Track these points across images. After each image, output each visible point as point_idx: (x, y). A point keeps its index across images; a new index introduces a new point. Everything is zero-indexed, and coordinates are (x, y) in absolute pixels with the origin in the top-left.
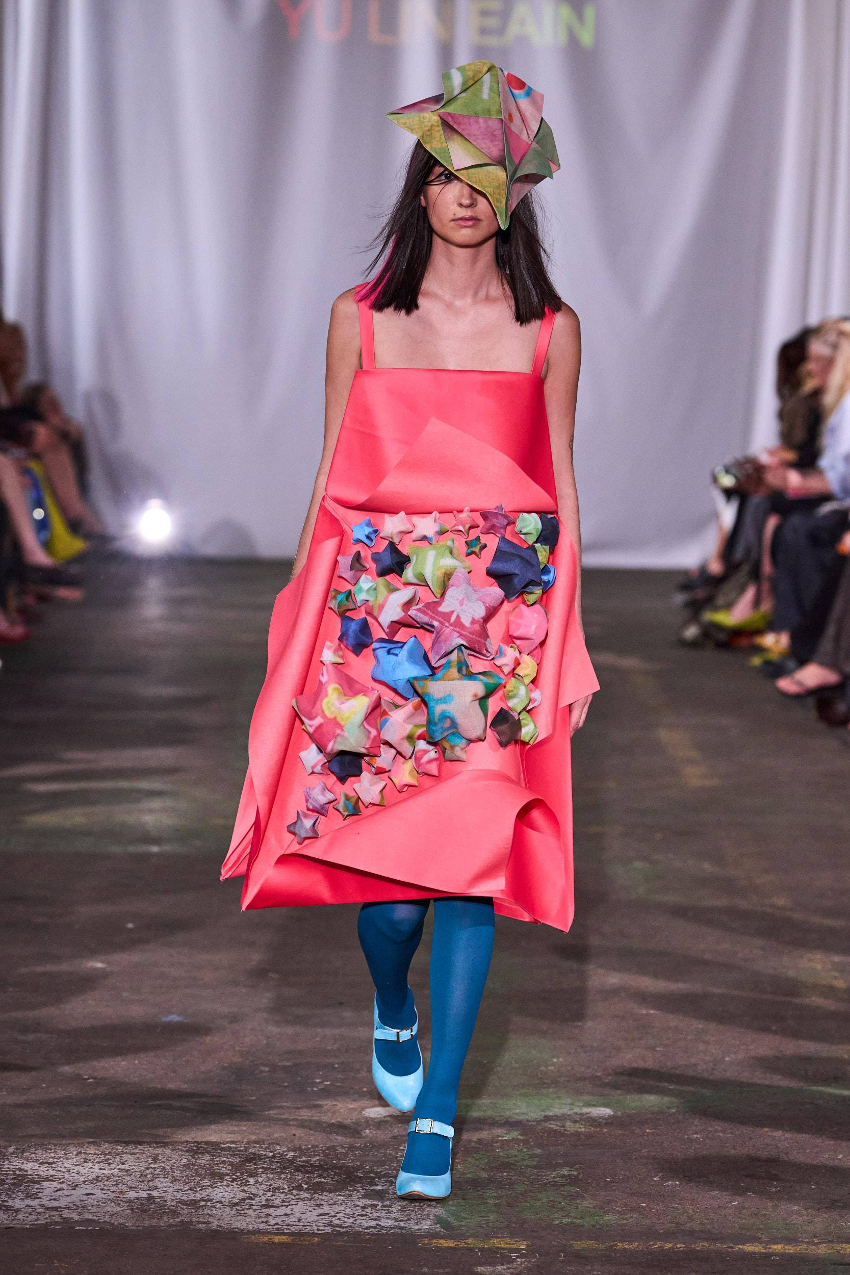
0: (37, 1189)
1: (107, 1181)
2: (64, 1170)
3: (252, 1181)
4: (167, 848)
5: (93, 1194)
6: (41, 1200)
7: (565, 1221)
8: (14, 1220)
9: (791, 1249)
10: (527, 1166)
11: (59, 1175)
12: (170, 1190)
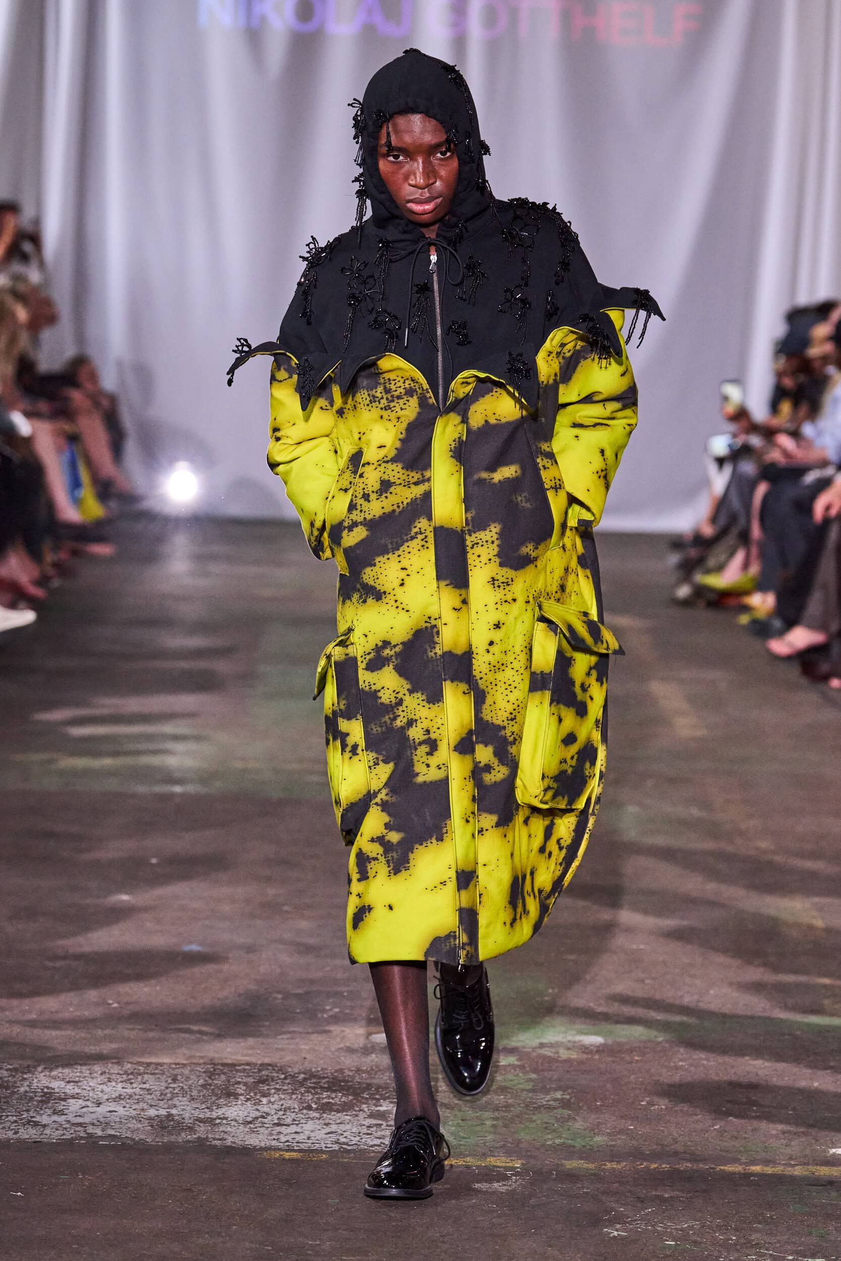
0: (64, 1106)
1: (129, 1099)
2: (89, 1089)
3: (264, 1100)
4: (190, 788)
5: (115, 1111)
6: (66, 1116)
7: (557, 1141)
8: (41, 1134)
9: (769, 1170)
10: (523, 1090)
11: (84, 1093)
12: (188, 1108)
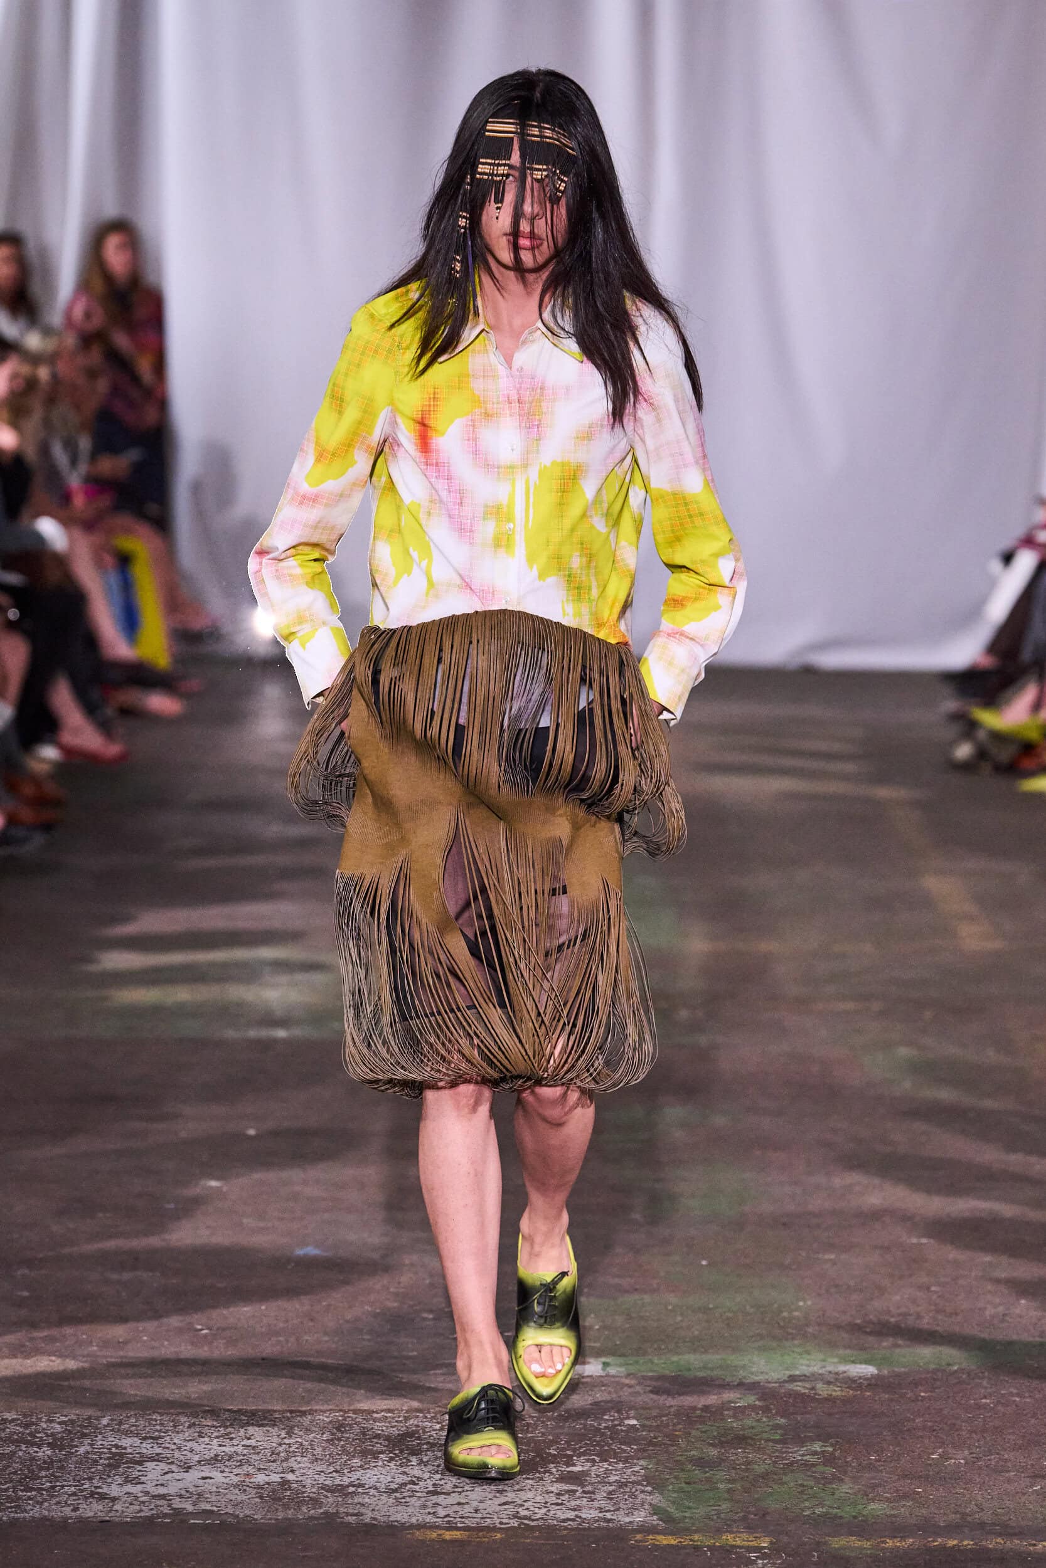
0: (139, 1471)
1: (229, 1460)
2: (174, 1447)
3: (414, 1460)
4: (298, 1032)
5: (211, 1478)
6: (143, 1486)
7: (818, 1510)
8: (110, 1511)
10: (768, 1441)
11: (168, 1453)
12: (310, 1472)
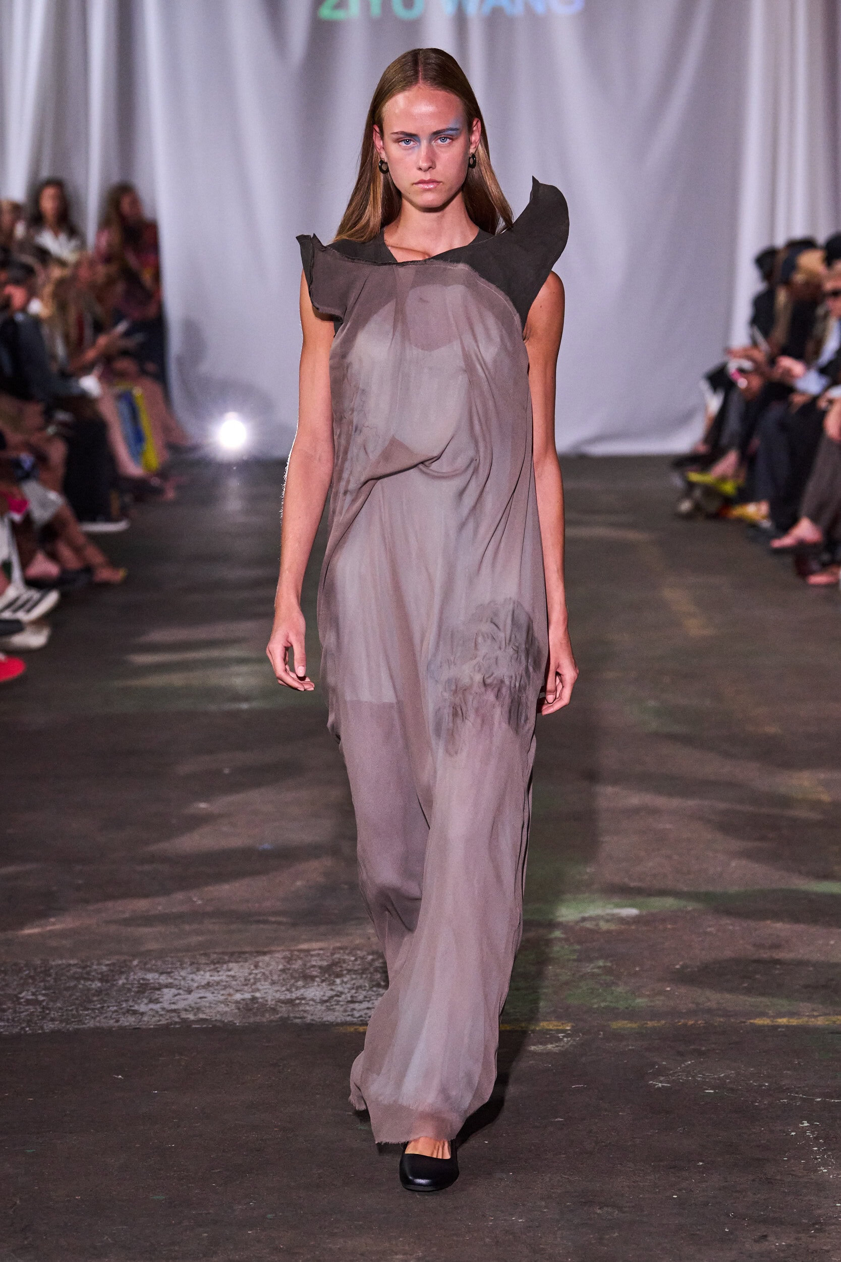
0: (159, 995)
1: (217, 986)
2: (180, 978)
3: (338, 981)
4: (255, 704)
5: (205, 997)
6: (161, 1004)
7: (603, 1005)
8: (140, 1022)
9: (794, 1022)
10: (569, 960)
11: (176, 982)
12: (270, 991)
